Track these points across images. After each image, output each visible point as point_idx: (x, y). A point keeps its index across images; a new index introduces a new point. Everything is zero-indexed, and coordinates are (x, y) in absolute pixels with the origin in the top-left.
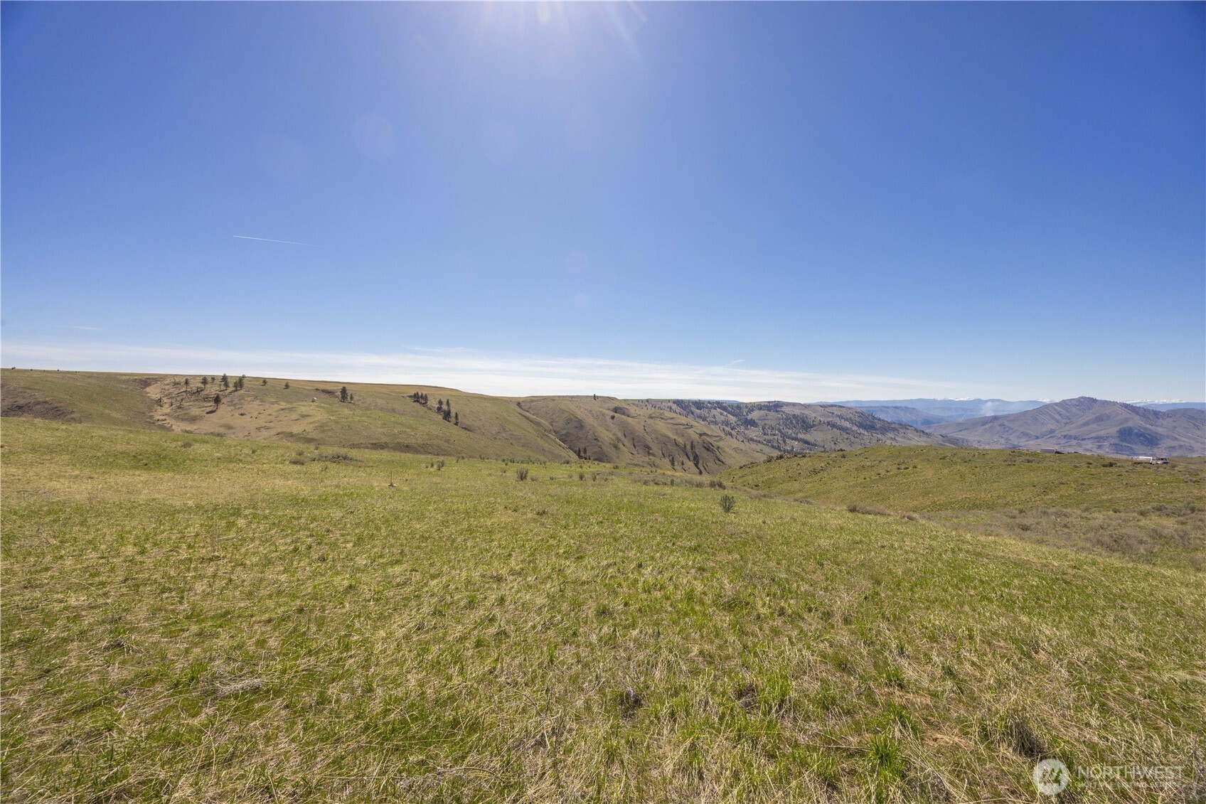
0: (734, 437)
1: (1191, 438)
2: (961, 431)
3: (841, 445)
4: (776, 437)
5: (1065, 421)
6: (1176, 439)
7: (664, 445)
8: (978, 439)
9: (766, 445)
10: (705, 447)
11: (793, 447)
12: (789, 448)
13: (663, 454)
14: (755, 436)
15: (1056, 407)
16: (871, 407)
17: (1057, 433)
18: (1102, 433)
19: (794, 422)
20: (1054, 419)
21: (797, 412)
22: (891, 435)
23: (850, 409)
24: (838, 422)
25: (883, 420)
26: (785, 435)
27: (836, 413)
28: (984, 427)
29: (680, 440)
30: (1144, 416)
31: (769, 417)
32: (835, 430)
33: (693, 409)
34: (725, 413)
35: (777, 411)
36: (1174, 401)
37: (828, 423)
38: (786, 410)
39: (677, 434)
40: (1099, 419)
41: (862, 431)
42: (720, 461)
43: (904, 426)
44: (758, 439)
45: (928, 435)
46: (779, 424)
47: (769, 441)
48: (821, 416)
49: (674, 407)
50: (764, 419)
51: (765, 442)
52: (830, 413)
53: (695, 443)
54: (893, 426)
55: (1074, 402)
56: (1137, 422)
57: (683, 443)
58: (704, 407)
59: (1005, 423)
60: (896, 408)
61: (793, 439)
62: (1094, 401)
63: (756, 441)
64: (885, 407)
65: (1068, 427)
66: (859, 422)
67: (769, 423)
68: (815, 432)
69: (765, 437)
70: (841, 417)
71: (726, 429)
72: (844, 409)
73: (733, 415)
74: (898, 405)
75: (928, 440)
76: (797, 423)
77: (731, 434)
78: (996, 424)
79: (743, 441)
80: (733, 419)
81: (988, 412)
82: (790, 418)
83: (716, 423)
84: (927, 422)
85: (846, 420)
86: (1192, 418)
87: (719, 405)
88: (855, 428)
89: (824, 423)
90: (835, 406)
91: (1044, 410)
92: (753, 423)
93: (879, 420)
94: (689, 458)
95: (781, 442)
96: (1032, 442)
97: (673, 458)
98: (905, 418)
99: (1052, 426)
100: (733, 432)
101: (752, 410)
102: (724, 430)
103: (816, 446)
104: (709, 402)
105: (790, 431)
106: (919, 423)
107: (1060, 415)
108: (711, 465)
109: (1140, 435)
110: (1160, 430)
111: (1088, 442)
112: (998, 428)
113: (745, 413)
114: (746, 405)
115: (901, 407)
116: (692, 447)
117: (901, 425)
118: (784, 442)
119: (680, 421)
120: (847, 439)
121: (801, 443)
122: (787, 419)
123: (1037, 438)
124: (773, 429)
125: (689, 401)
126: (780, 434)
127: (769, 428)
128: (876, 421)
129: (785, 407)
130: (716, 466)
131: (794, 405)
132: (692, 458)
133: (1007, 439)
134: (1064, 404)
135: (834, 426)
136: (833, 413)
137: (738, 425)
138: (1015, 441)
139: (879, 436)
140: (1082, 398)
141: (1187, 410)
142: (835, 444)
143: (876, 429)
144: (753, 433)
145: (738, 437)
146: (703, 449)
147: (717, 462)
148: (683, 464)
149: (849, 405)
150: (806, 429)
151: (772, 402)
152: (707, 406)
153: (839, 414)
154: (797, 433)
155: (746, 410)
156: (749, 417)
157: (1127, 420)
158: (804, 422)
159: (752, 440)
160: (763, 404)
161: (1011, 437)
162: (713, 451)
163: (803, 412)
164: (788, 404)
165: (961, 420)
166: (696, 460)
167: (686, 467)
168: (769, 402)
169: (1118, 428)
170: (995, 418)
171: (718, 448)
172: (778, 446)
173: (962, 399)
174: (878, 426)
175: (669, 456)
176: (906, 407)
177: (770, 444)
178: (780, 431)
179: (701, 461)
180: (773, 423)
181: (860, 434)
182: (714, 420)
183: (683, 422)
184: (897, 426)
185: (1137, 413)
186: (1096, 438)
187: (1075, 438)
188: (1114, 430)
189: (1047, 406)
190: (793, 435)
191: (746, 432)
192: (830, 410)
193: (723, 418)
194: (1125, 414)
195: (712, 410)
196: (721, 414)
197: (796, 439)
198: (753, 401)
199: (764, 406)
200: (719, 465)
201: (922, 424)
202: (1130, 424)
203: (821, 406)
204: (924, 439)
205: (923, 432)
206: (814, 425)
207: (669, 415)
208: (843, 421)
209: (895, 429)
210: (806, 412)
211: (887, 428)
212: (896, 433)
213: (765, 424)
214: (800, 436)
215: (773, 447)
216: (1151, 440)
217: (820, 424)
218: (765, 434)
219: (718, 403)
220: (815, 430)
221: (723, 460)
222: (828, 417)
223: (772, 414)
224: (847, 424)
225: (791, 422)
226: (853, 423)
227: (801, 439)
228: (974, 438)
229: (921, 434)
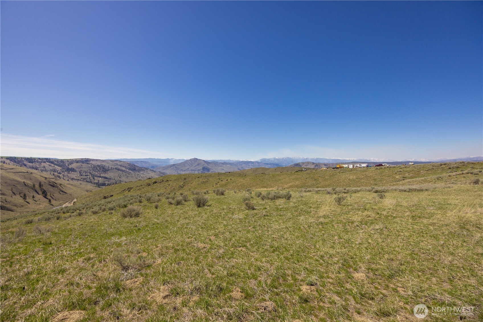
0: (62, 178)
1: (215, 169)
2: (164, 170)
3: (123, 178)
4: (88, 177)
5: (191, 165)
6: (213, 169)
7: (13, 187)
8: (169, 172)
9: (83, 181)
10: (51, 185)
11: (99, 181)
12: (96, 181)
13: (14, 193)
14: (75, 177)
15: (189, 161)
16: (132, 161)
17: (190, 169)
18: (199, 169)
19: (98, 169)
20: (188, 164)
21: (99, 163)
22: (142, 172)
23: (124, 162)
24: (120, 167)
25: (138, 167)
26: (94, 175)
27: (118, 164)
28: (171, 168)
29: (28, 182)
30: (207, 163)
31: (83, 167)
32: (119, 171)
33: (25, 162)
34: (53, 165)
35: (88, 163)
36: (211, 159)
37: (116, 168)
38: (93, 163)
39: (25, 178)
40: (198, 164)
41: (130, 171)
42: (63, 192)
43: (147, 169)
44: (77, 178)
45: (155, 172)
46: (90, 170)
47: (84, 179)
48: (111, 165)
49: (8, 161)
50: (80, 168)
51: (82, 180)
52: (116, 164)
53: (42, 183)
54: (142, 169)
55: (193, 160)
56: (206, 165)
57: (32, 184)
58: (35, 162)
59: (177, 166)
60: (142, 162)
61: (98, 177)
62: (197, 159)
63: (76, 179)
64: (137, 161)
65: (192, 167)
66: (129, 168)
67: (84, 169)
68: (110, 173)
69: (81, 177)
70: (121, 166)
71: (56, 174)
72: (122, 162)
73: (58, 166)
74: (142, 160)
75: (155, 173)
76: (100, 169)
77: (59, 177)
78: (174, 167)
79: (68, 180)
80: (59, 168)
81: (172, 163)
82: (96, 167)
83: (46, 171)
84: (153, 167)
85: (123, 167)
86: (215, 164)
87: (48, 160)
88: (128, 170)
89: (114, 168)
90: (118, 161)
91: (186, 162)
92: (73, 170)
93: (137, 166)
94: (38, 193)
95: (92, 179)
96: (183, 172)
97: (25, 195)
98: (145, 166)
99: (188, 167)
100: (61, 175)
101: (72, 163)
102: (54, 175)
103: (111, 179)
104: (39, 159)
105: (96, 173)
106: (150, 167)
107: (190, 163)
108: (57, 195)
109: (206, 169)
110: (210, 167)
111: (196, 171)
112: (175, 168)
113: (67, 165)
114: (68, 160)
115: (143, 161)
116: (40, 185)
117: (145, 168)
118: (94, 178)
119: (20, 170)
120: (125, 175)
121: (103, 179)
122: (94, 167)
123: (185, 171)
124: (86, 172)
125: (22, 158)
126: (90, 175)
127: (83, 172)
128: (136, 167)
129: (91, 161)
130: (61, 195)
131: (97, 160)
132: (40, 193)
133: (177, 172)
134: (191, 160)
135: (119, 170)
136: (117, 164)
137: (63, 171)
138: (179, 172)
139: (138, 173)
140: (195, 158)
141: (214, 162)
142: (120, 177)
143: (136, 170)
144: (73, 175)
145: (64, 178)
146: (50, 186)
147: (61, 192)
148: (33, 197)
149: (125, 160)
150: (105, 172)
151: (84, 159)
152: (38, 161)
153: (120, 164)
154: (100, 174)
155: (68, 163)
156: (70, 167)
157: (204, 165)
158: (104, 168)
159: (72, 179)
160: (78, 160)
161: (178, 171)
162: (57, 187)
163: (102, 164)
164: (93, 160)
165: (164, 166)
166: (45, 194)
167: (35, 199)
168: (82, 159)
169: (202, 167)
170: (174, 165)
171: (61, 184)
172: (90, 181)
173: (163, 158)
174: (137, 169)
175: (20, 193)
176: (145, 161)
177: (85, 180)
178: (90, 173)
179: (48, 194)
180: (86, 170)
181: (130, 173)
182: (44, 169)
183: (24, 171)
184: (144, 169)
185: (206, 163)
186: (198, 170)
187: (194, 170)
188: (201, 168)
189: (187, 161)
190: (98, 175)
191: (69, 175)
192: (116, 162)
193: (51, 168)
194: (204, 163)
195: (42, 164)
196: (50, 165)
197: (100, 177)
198: (72, 158)
199: (79, 161)
200: (63, 194)
201: (151, 168)
202: (204, 166)
203: (111, 161)
204: (154, 173)
205: (153, 170)
206: (109, 170)
207: (8, 167)
208: (122, 167)
209: (143, 170)
210: (104, 164)
211: (140, 169)
212: (144, 171)
213: (81, 170)
214: (102, 175)
215: (87, 181)
216: (208, 170)
217: (112, 169)
218: (81, 175)
219: (47, 159)
220: (110, 172)
221: (66, 191)
222: (115, 166)
223: (84, 165)
224: (124, 169)
225: (97, 169)
226: (126, 168)
227: (102, 176)
228: (168, 172)
229: (153, 171)
